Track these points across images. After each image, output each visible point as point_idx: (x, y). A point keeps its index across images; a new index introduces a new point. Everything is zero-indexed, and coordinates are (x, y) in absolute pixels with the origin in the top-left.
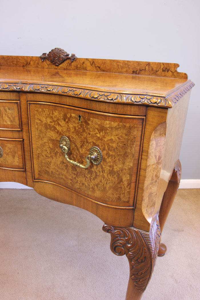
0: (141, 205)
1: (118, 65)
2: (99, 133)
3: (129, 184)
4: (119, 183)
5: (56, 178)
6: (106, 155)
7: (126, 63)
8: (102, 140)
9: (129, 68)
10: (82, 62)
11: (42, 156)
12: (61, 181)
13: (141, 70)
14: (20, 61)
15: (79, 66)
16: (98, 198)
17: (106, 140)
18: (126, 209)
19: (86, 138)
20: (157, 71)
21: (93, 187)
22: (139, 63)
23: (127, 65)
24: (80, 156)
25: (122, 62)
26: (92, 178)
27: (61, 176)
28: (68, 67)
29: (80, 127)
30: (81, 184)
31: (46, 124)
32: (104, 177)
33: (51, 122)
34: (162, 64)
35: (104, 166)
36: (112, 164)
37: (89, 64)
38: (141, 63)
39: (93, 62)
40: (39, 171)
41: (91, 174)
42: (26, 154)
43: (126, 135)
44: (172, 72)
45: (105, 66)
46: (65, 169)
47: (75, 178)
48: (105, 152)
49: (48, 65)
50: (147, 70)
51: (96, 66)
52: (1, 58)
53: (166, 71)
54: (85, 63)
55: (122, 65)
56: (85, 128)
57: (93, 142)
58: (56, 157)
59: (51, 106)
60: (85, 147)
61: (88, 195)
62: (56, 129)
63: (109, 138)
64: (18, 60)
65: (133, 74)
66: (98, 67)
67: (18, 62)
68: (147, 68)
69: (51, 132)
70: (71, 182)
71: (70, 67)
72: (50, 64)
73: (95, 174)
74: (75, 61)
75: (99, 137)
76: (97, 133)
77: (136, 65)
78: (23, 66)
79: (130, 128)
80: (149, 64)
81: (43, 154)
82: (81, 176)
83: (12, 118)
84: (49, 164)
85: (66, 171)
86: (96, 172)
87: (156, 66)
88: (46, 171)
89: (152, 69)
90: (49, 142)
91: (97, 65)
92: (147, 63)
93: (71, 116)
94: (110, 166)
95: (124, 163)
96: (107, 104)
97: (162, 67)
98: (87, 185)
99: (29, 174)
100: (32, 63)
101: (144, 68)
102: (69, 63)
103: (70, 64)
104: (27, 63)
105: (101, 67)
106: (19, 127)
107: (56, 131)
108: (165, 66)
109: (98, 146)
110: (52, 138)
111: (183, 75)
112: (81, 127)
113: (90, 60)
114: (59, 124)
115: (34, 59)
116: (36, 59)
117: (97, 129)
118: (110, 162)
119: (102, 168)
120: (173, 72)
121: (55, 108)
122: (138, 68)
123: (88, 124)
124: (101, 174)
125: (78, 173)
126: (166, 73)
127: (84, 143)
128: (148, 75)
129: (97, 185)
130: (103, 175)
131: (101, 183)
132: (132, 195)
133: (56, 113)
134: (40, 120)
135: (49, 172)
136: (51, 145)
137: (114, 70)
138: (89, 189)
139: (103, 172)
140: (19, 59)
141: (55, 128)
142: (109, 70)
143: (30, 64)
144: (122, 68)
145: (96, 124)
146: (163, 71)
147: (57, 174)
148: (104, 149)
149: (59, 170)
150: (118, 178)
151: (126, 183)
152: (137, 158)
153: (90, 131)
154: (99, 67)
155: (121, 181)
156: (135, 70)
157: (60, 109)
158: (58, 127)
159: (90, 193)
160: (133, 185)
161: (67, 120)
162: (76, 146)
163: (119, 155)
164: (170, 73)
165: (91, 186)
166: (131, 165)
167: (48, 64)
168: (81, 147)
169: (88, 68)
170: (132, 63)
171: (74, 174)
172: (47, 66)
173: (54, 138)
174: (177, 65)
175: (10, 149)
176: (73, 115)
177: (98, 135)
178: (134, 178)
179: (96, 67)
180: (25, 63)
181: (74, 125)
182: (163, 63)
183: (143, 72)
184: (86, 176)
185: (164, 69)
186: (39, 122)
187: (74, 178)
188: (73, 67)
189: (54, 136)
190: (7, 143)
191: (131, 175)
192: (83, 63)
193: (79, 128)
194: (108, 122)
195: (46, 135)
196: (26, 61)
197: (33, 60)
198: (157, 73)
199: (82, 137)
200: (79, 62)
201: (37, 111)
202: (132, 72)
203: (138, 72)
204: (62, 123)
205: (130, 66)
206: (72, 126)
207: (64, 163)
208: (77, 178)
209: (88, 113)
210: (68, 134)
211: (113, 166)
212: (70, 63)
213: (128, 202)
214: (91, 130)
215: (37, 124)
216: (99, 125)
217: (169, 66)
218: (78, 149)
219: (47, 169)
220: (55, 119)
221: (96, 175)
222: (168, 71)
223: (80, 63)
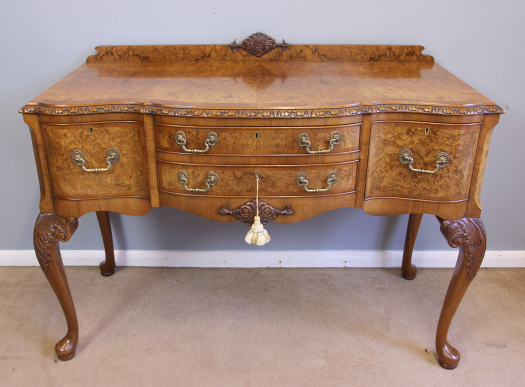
0: (474, 194)
1: (351, 52)
2: (448, 140)
3: (468, 178)
4: (461, 179)
5: (388, 191)
6: (453, 157)
7: (362, 48)
8: (450, 146)
9: (365, 54)
10: (299, 50)
11: (377, 172)
12: (395, 192)
13: (380, 56)
14: (191, 52)
15: (294, 55)
16: (441, 198)
17: (454, 145)
18: (464, 201)
19: (433, 147)
20: (399, 56)
21: (436, 189)
22: (377, 47)
23: (363, 50)
24: (424, 164)
25: (356, 47)
26: (436, 180)
27: (395, 188)
28: (277, 57)
29: (426, 137)
30: (421, 190)
31: (384, 140)
32: (449, 177)
33: (390, 138)
34: (405, 48)
35: (450, 168)
36: (457, 164)
37: (310, 52)
38: (381, 48)
39: (316, 49)
40: (371, 189)
41: (436, 177)
42: (361, 174)
43: (470, 138)
44: (417, 56)
45: (333, 53)
46: (402, 179)
47: (415, 185)
48: (452, 155)
49: (244, 56)
50: (387, 55)
51: (320, 54)
52: (152, 50)
53: (410, 55)
54: (304, 51)
55: (356, 51)
56: (433, 139)
57: (441, 149)
58: (392, 169)
59: (392, 123)
60: (431, 154)
61: (429, 197)
62: (396, 143)
63: (457, 143)
64: (187, 51)
65: (370, 61)
66: (323, 55)
67: (187, 54)
68: (388, 52)
69: (389, 147)
70: (408, 190)
71: (281, 58)
72: (246, 55)
73: (439, 176)
74: (289, 49)
75: (447, 144)
76: (446, 141)
77: (374, 50)
78: (197, 60)
79: (473, 133)
80: (389, 48)
81: (377, 170)
82: (423, 182)
83: (353, 141)
84: (382, 178)
85: (403, 181)
86: (441, 175)
87: (399, 51)
88: (378, 186)
89: (394, 54)
90: (386, 157)
91: (322, 52)
92: (388, 48)
93: (416, 130)
94: (455, 166)
95: (466, 162)
96: (457, 117)
97: (405, 51)
98: (429, 188)
99: (360, 195)
100: (213, 54)
101: (384, 54)
102: (278, 51)
103: (280, 54)
104: (205, 54)
105: (327, 55)
106: (358, 148)
107: (396, 145)
108: (409, 50)
109: (446, 151)
110: (389, 153)
111: (430, 58)
112: (428, 138)
113: (310, 47)
114: (400, 138)
115: (218, 48)
116: (222, 48)
117: (446, 137)
118: (456, 163)
119: (448, 169)
120: (419, 55)
121: (397, 124)
122: (377, 54)
123: (437, 135)
124: (447, 174)
125: (419, 180)
126: (410, 57)
127: (430, 151)
128: (389, 61)
129: (441, 186)
130: (448, 175)
131: (445, 183)
132: (468, 188)
133: (399, 129)
134: (379, 137)
135: (380, 187)
136: (387, 160)
137: (345, 58)
138: (432, 191)
139: (448, 173)
140: (188, 49)
141: (394, 143)
142: (338, 58)
143: (209, 55)
144: (356, 54)
145: (445, 133)
146: (407, 55)
147: (391, 187)
148: (451, 153)
149: (393, 182)
150: (461, 175)
151: (465, 178)
152: (475, 155)
153: (438, 140)
154: (325, 56)
155: (463, 177)
156: (373, 56)
157: (403, 124)
158: (398, 142)
159: (432, 195)
160: (470, 178)
161: (410, 134)
162: (420, 155)
163: (463, 156)
164: (415, 57)
165: (434, 188)
166: (471, 162)
167: (243, 54)
168: (426, 155)
169: (308, 58)
170: (369, 49)
171: (414, 182)
172: (242, 57)
173: (392, 152)
174: (422, 48)
175: (346, 172)
176: (419, 128)
177: (447, 143)
178: (471, 172)
179: (320, 56)
180: (202, 55)
181: (419, 137)
182: (406, 46)
183: (383, 58)
184: (430, 180)
185: (408, 53)
186: (379, 139)
187: (413, 186)
188: (285, 57)
189: (392, 149)
190: (344, 167)
191: (470, 170)
192: (301, 51)
193: (425, 139)
194: (457, 131)
195: (383, 151)
196: (202, 52)
197: (216, 51)
198: (400, 58)
199: (428, 146)
200: (294, 50)
201: (378, 129)
202: (369, 59)
203: (376, 58)
204: (405, 137)
205: (366, 52)
206: (416, 138)
207: (401, 174)
208: (417, 185)
209: (438, 125)
210: (410, 146)
211: (458, 166)
212: (280, 51)
213: (465, 195)
214: (440, 139)
215: (376, 142)
216: (448, 134)
217: (413, 50)
218: (422, 158)
219: (379, 184)
220: (397, 134)
221: (441, 177)
222: (412, 55)
223: (296, 51)
